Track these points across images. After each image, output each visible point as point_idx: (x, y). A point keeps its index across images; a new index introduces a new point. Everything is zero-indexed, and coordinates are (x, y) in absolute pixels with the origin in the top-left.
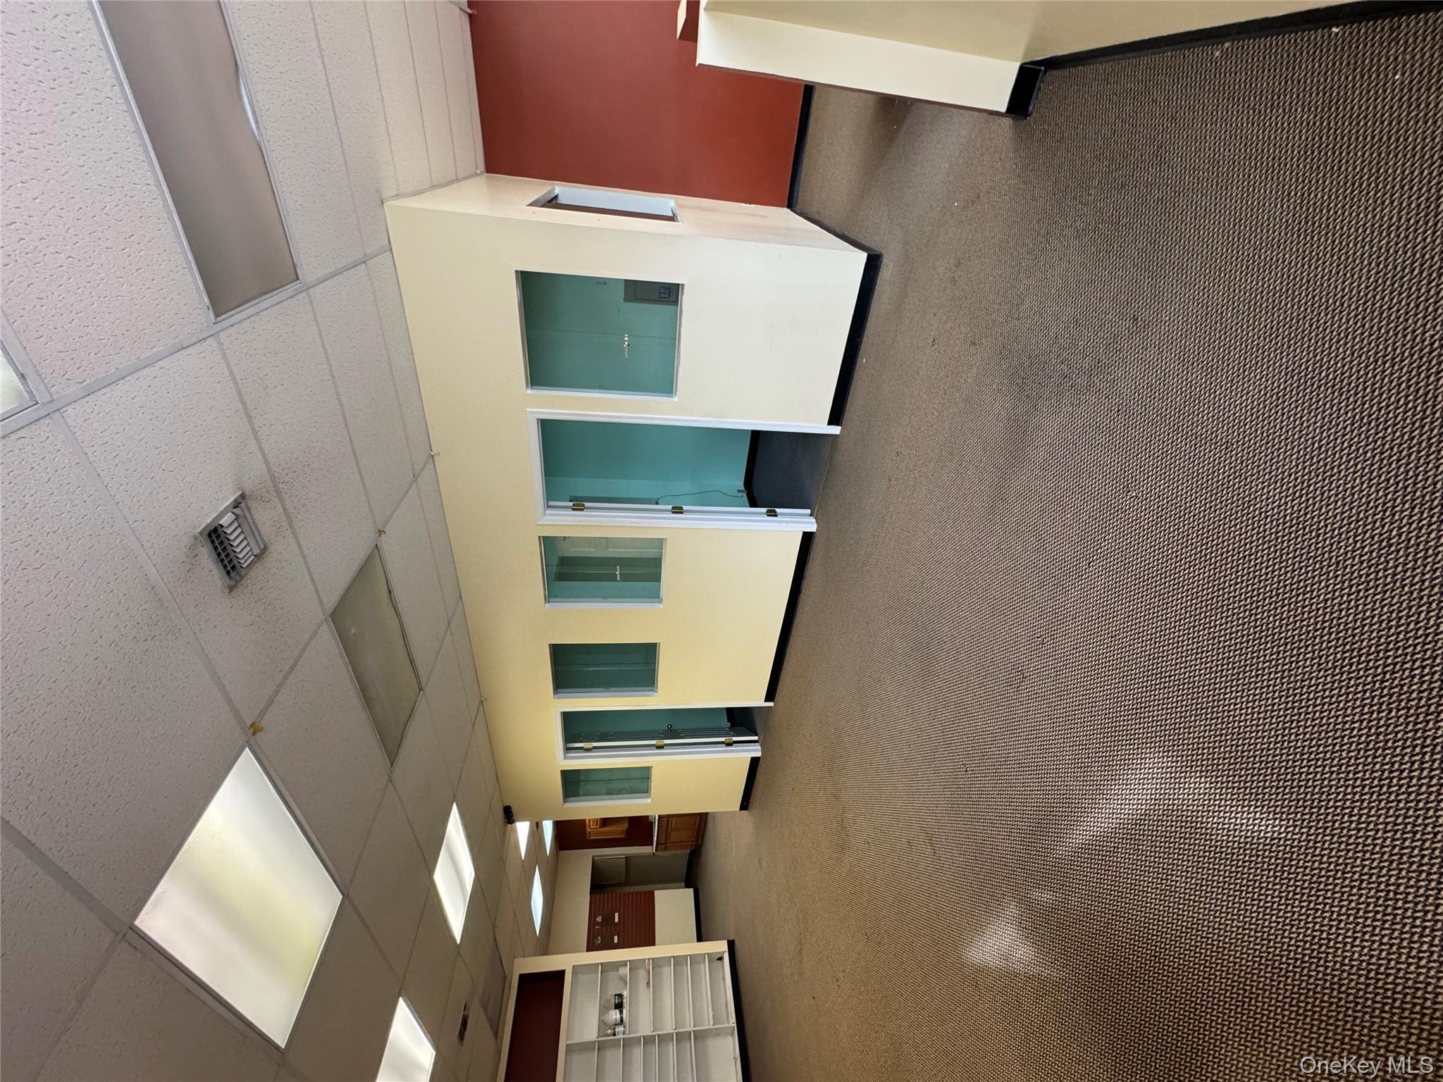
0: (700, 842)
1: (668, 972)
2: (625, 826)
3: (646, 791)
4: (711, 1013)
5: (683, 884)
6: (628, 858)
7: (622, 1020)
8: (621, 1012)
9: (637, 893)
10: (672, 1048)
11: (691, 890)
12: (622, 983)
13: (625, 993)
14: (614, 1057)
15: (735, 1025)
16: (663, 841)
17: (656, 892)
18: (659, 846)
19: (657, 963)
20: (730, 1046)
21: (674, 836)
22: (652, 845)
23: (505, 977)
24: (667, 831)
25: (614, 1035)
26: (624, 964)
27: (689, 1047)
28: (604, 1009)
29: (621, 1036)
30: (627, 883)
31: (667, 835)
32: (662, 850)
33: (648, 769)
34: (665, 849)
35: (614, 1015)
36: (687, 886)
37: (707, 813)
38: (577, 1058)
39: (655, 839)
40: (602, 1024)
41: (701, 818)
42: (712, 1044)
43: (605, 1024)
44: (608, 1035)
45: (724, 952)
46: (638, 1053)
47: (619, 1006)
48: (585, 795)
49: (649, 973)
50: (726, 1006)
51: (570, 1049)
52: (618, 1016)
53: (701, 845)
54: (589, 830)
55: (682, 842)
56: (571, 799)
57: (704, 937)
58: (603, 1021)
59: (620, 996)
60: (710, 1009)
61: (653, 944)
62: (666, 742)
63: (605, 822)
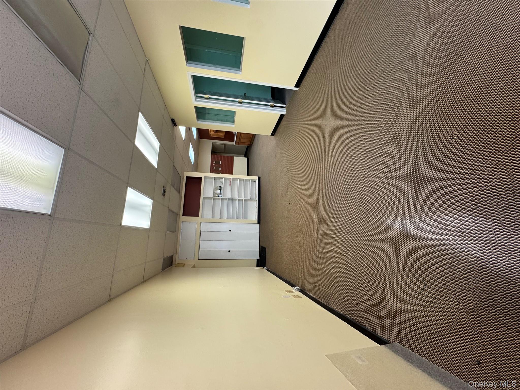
0: (252, 144)
1: (237, 183)
2: (224, 134)
3: (233, 122)
4: (250, 195)
5: (244, 156)
6: (225, 145)
7: (221, 193)
8: (221, 191)
9: (228, 156)
10: (236, 202)
11: (247, 158)
12: (221, 183)
13: (222, 186)
14: (218, 202)
15: (257, 199)
16: (238, 141)
17: (235, 157)
18: (237, 143)
19: (233, 179)
20: (255, 204)
21: (242, 140)
22: (234, 142)
23: (181, 177)
24: (240, 138)
25: (218, 197)
26: (222, 178)
27: (242, 203)
28: (215, 189)
29: (221, 197)
30: (224, 152)
31: (239, 139)
32: (237, 144)
33: (234, 112)
34: (239, 144)
35: (219, 192)
36: (245, 156)
37: (255, 134)
38: (206, 201)
39: (235, 140)
40: (214, 193)
41: (253, 136)
42: (249, 202)
43: (216, 193)
44: (216, 196)
45: (256, 180)
46: (226, 202)
47: (220, 189)
48: (208, 119)
49: (230, 182)
50: (255, 194)
51: (204, 198)
52: (220, 192)
53: (252, 145)
54: (210, 133)
55: (244, 143)
56: (200, 120)
57: (249, 174)
58: (215, 193)
59: (221, 187)
60: (250, 194)
61: (232, 174)
62: (244, 101)
63: (216, 131)
